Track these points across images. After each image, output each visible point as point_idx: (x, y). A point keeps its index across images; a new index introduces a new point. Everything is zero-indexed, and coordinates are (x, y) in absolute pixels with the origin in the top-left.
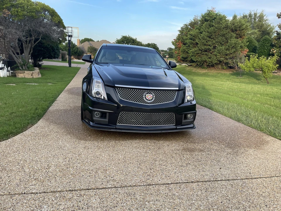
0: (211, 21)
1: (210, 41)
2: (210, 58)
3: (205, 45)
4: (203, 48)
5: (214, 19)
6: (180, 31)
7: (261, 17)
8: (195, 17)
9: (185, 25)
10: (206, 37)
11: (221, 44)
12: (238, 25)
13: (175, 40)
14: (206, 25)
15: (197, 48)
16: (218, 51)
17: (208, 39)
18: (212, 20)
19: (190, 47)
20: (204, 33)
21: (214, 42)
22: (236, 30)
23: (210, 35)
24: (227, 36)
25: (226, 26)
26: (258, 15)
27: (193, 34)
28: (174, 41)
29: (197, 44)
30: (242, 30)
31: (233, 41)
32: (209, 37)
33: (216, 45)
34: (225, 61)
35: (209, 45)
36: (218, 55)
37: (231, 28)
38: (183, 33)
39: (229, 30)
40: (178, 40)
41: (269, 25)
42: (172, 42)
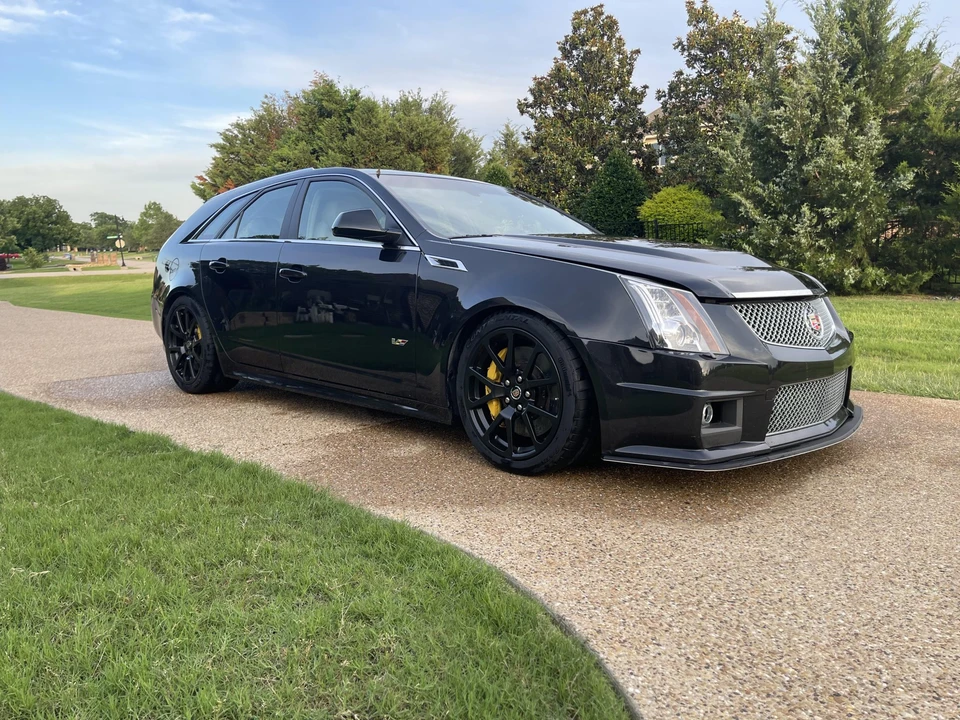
0: (340, 116)
5: (349, 111)
6: (218, 147)
8: (266, 100)
9: (238, 126)
12: (427, 131)
13: (201, 178)
14: (329, 130)
18: (345, 111)
22: (421, 147)
23: (350, 159)
24: (403, 166)
25: (392, 133)
26: (425, 106)
27: (292, 157)
28: (197, 181)
30: (436, 146)
37: (407, 140)
38: (232, 153)
39: (403, 147)
40: (219, 180)
41: (463, 137)
42: (194, 187)
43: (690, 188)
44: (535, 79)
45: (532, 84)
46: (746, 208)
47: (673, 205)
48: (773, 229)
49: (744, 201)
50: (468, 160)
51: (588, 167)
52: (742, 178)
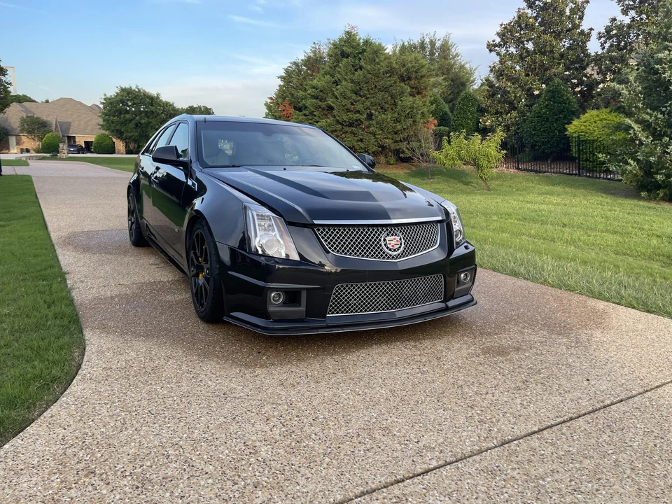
0: (355, 57)
1: (358, 101)
2: (361, 140)
3: (348, 110)
4: (345, 118)
5: (360, 53)
6: (282, 78)
7: (445, 48)
8: (314, 46)
9: (295, 63)
10: (349, 93)
11: (382, 108)
12: (413, 67)
13: (271, 98)
14: (346, 66)
15: (332, 119)
16: (377, 124)
17: (354, 97)
18: (358, 53)
19: (315, 116)
20: (344, 83)
21: (368, 104)
22: (409, 78)
23: (358, 88)
24: (394, 92)
25: (389, 69)
26: (438, 44)
27: (320, 85)
28: (269, 101)
29: (331, 108)
30: (422, 77)
31: (408, 101)
32: (356, 94)
33: (373, 112)
34: (393, 146)
35: (359, 112)
36: (379, 134)
37: (399, 73)
38: (290, 82)
39: (395, 78)
40: (280, 100)
41: (462, 67)
42: (266, 104)
43: (611, 112)
44: (501, 25)
45: (499, 29)
46: (634, 130)
47: (594, 124)
48: (655, 148)
49: (633, 124)
50: (463, 85)
51: (536, 92)
52: (634, 107)
